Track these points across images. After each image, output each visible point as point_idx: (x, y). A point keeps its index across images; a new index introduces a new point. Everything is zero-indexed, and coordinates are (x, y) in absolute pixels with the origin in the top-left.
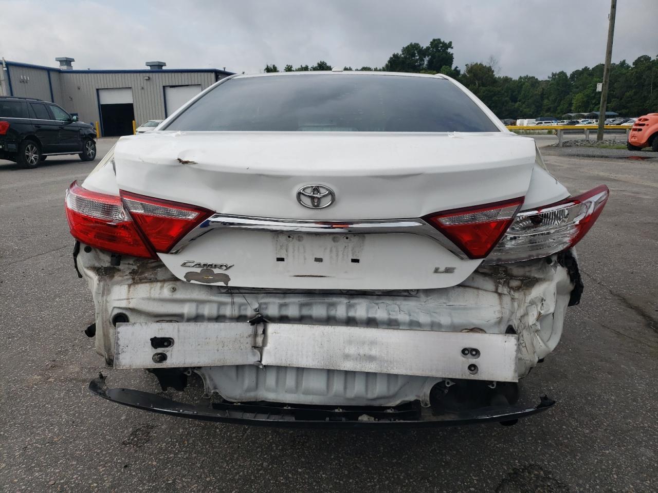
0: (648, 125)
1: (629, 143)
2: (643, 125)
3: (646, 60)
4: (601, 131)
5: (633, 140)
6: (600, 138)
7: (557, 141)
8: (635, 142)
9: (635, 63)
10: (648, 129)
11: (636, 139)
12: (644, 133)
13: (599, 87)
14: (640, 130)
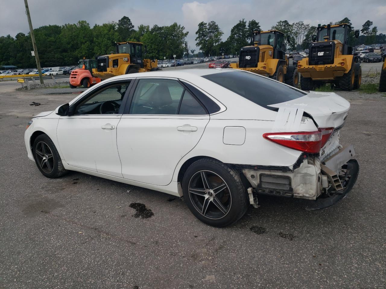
0: (78, 75)
1: (71, 84)
2: (76, 75)
3: (23, 36)
4: (41, 78)
5: (73, 83)
6: (42, 82)
7: (21, 86)
8: (75, 84)
9: (16, 37)
10: (79, 77)
11: (75, 83)
12: (78, 79)
13: (33, 54)
14: (75, 77)
